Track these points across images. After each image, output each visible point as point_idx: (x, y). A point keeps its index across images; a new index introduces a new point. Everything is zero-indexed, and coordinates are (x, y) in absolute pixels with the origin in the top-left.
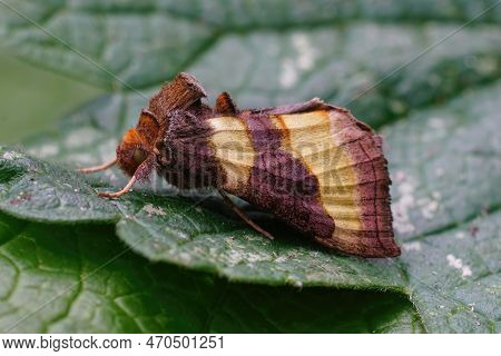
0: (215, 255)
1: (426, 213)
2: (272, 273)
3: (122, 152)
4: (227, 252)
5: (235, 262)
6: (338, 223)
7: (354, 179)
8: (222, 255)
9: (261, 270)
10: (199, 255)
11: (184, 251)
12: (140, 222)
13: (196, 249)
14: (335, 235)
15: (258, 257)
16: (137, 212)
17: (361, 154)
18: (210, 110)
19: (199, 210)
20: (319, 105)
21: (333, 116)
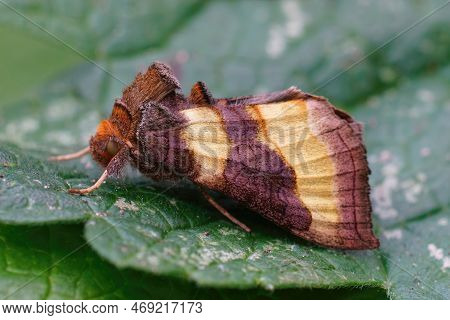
0: (186, 256)
1: (410, 197)
2: (244, 274)
3: (95, 143)
4: (199, 251)
5: (206, 263)
6: (315, 216)
7: (332, 169)
8: (193, 256)
9: (232, 272)
10: (168, 258)
11: (153, 254)
12: (109, 221)
13: (166, 250)
14: (312, 227)
15: (230, 256)
16: (108, 208)
17: (340, 143)
18: (185, 100)
19: (173, 202)
20: (296, 94)
21: (310, 105)
